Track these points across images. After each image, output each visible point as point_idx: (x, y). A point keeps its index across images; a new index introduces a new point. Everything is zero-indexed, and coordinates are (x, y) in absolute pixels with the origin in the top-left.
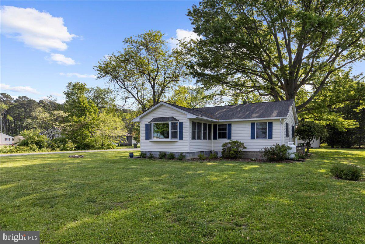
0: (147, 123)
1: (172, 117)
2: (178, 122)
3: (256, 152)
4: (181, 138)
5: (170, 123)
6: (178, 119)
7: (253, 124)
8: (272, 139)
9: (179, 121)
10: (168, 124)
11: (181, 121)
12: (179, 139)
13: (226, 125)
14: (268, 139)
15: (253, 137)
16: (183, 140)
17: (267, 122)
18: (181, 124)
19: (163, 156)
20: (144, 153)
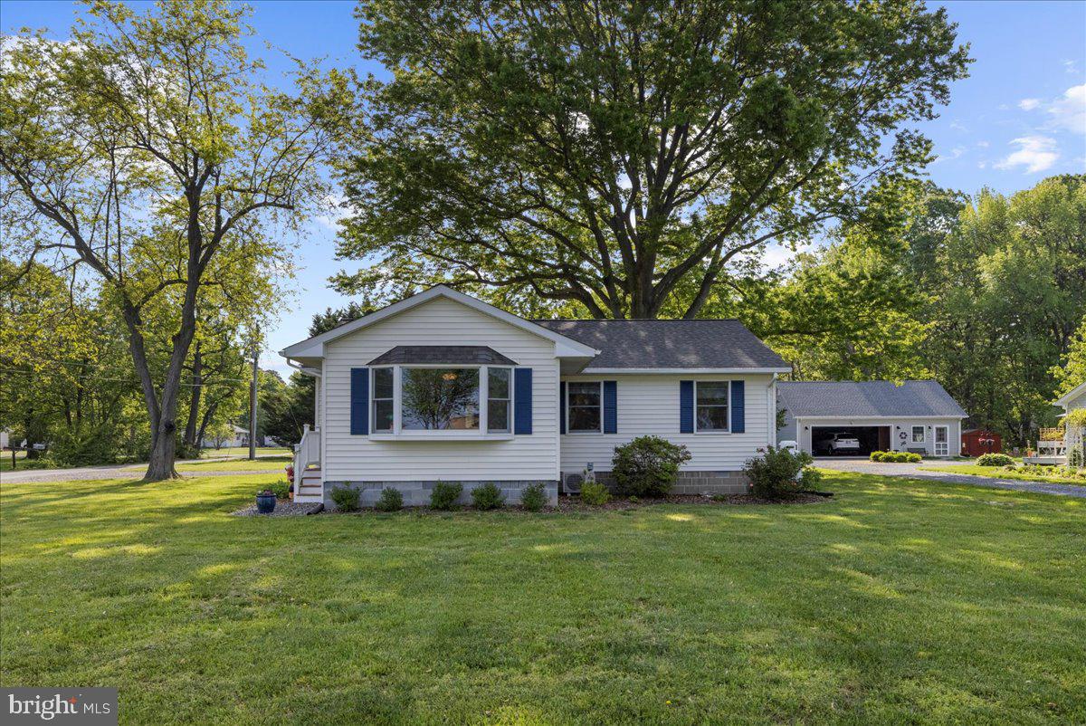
0: (361, 364)
1: (487, 348)
2: (513, 368)
3: (698, 472)
4: (524, 427)
5: (484, 371)
6: (510, 357)
7: (686, 386)
8: (743, 431)
9: (515, 364)
10: (474, 374)
11: (523, 365)
12: (515, 434)
13: (599, 383)
14: (733, 432)
15: (686, 427)
16: (533, 435)
17: (729, 380)
18: (525, 376)
19: (446, 498)
20: (352, 488)
